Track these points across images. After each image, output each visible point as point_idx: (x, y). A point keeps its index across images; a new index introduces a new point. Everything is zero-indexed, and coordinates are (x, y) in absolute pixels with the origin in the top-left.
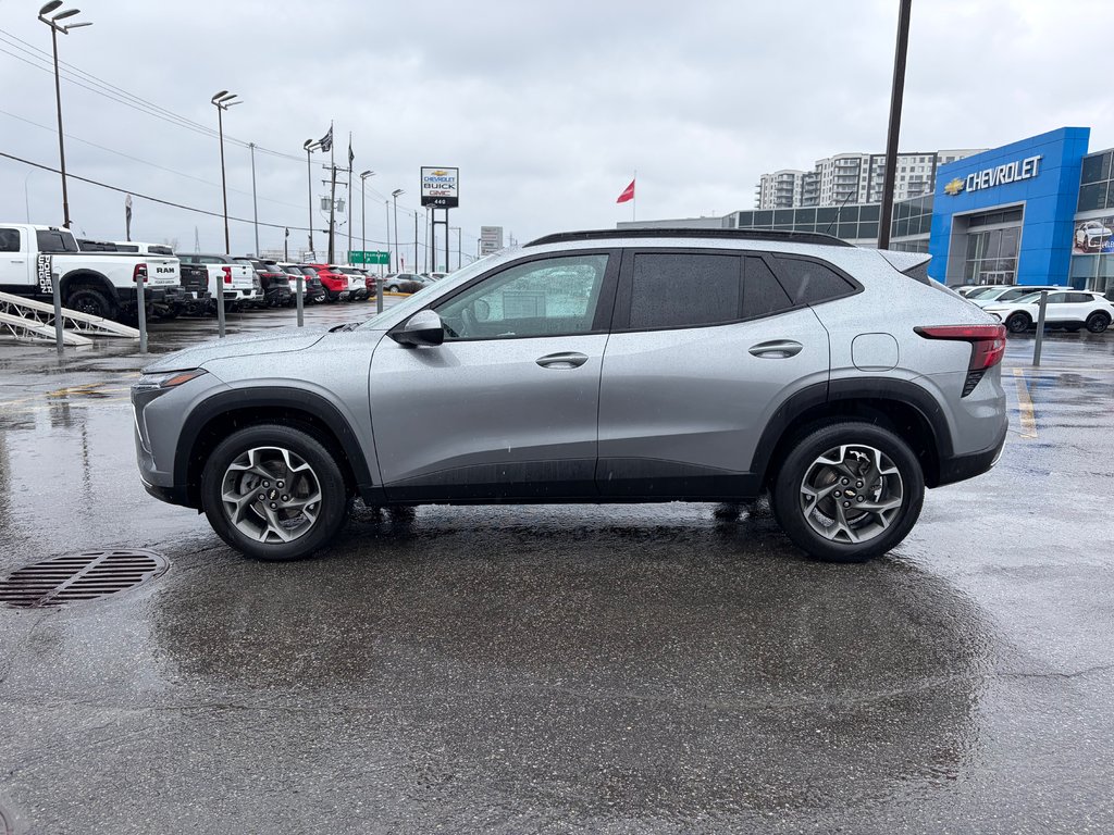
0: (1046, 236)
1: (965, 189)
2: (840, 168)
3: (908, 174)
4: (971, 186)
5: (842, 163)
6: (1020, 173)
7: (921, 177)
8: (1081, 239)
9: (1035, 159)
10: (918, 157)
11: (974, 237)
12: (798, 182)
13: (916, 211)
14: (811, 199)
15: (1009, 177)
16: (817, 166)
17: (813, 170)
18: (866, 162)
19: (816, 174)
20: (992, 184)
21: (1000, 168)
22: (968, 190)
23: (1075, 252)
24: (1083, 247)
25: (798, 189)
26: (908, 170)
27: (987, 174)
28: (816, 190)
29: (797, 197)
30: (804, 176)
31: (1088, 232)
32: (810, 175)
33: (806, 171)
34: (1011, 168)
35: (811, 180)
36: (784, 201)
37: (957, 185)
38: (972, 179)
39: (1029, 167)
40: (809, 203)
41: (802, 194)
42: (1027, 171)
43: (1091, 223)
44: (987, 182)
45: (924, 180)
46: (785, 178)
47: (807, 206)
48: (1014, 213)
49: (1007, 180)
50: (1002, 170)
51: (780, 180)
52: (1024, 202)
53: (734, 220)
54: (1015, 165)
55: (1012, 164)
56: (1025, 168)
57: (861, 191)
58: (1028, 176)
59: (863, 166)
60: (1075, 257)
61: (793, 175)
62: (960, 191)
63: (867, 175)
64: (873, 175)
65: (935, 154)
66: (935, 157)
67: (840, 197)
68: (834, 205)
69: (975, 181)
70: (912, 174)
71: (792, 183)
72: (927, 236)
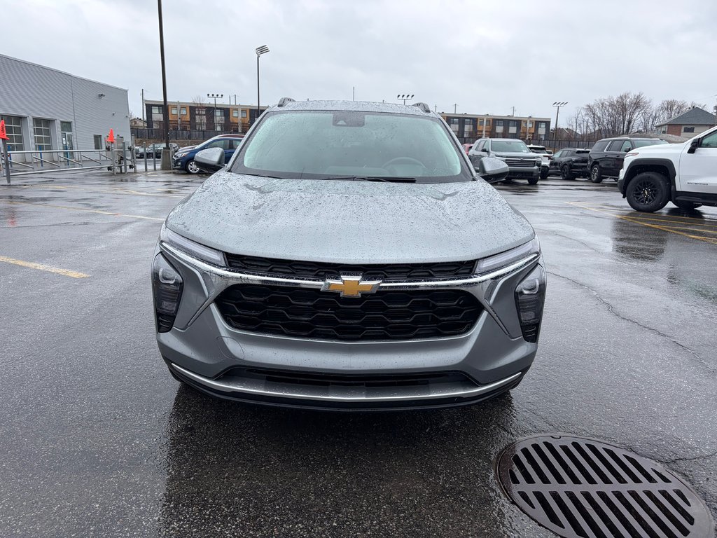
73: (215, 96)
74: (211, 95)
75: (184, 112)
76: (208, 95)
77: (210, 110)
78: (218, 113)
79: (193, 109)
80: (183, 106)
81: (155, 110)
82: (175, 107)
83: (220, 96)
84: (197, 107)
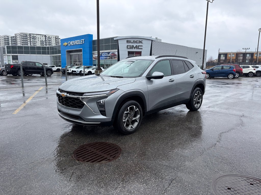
0: (88, 56)
1: (68, 45)
2: (22, 36)
3: (40, 39)
4: (69, 44)
5: (22, 35)
6: (80, 43)
7: (43, 40)
8: (94, 57)
9: (83, 40)
10: (41, 36)
11: (71, 55)
12: (10, 39)
13: (56, 49)
14: (15, 43)
15: (78, 43)
16: (15, 35)
17: (14, 36)
18: (28, 35)
19: (15, 37)
20: (74, 44)
21: (76, 41)
22: (69, 45)
23: (93, 59)
24: (95, 58)
25: (10, 41)
26: (39, 38)
27: (73, 42)
28: (16, 41)
29: (10, 42)
30: (11, 37)
31: (95, 55)
32: (13, 37)
33: (12, 36)
34: (78, 41)
35: (14, 38)
36: (7, 43)
37: (66, 44)
38: (69, 43)
39: (82, 41)
40: (14, 44)
41: (12, 42)
42: (82, 42)
43: (96, 53)
44: (73, 44)
45: (44, 41)
46: (6, 37)
47: (14, 45)
48: (80, 51)
49: (78, 44)
50: (76, 42)
51: (5, 37)
52: (82, 49)
53: (5, 48)
54: (79, 41)
55: (78, 40)
56: (81, 41)
57: (28, 42)
58: (82, 43)
59: (28, 36)
60: (93, 60)
61: (8, 37)
62: (67, 45)
63: (29, 38)
64: (31, 38)
65: (45, 35)
66: (45, 36)
67: (23, 43)
68: (22, 46)
69: (70, 43)
70: (41, 39)
71: (9, 39)
72: (60, 55)
73: (246, 49)
74: (244, 49)
75: (233, 56)
76: (243, 48)
77: (245, 54)
78: (248, 55)
79: (237, 54)
80: (233, 54)
81: (222, 56)
82: (230, 54)
83: (248, 49)
84: (239, 54)
